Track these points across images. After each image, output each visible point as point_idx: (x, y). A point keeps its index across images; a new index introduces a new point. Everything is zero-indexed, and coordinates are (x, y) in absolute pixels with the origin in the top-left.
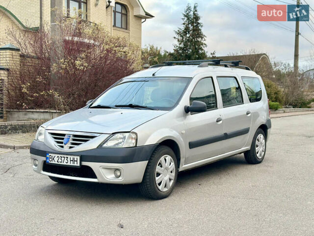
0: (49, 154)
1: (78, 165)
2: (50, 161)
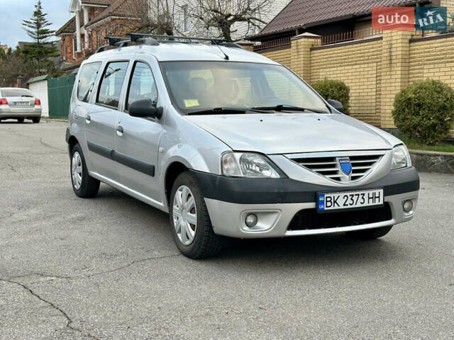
0: (326, 195)
1: (381, 202)
2: (327, 207)
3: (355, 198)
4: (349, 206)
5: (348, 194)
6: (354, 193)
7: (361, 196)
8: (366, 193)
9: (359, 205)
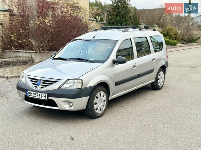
0: (29, 91)
1: (46, 99)
3: (37, 95)
4: (35, 97)
5: (35, 93)
6: (36, 93)
7: (39, 95)
8: (41, 94)
9: (38, 98)
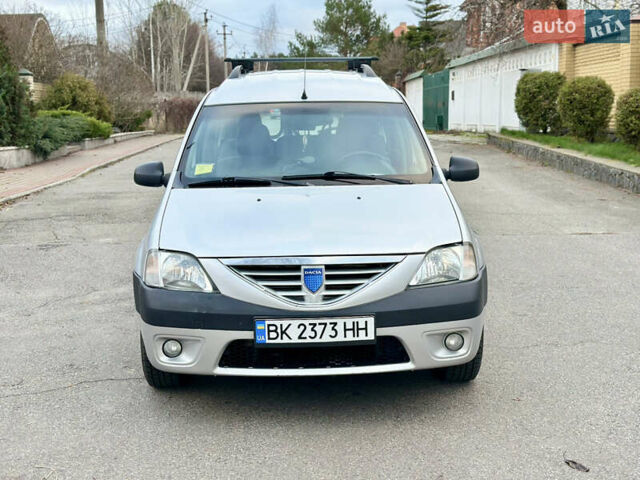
2: (269, 338)
3: (319, 329)
4: (309, 340)
5: (306, 322)
8: (340, 322)
